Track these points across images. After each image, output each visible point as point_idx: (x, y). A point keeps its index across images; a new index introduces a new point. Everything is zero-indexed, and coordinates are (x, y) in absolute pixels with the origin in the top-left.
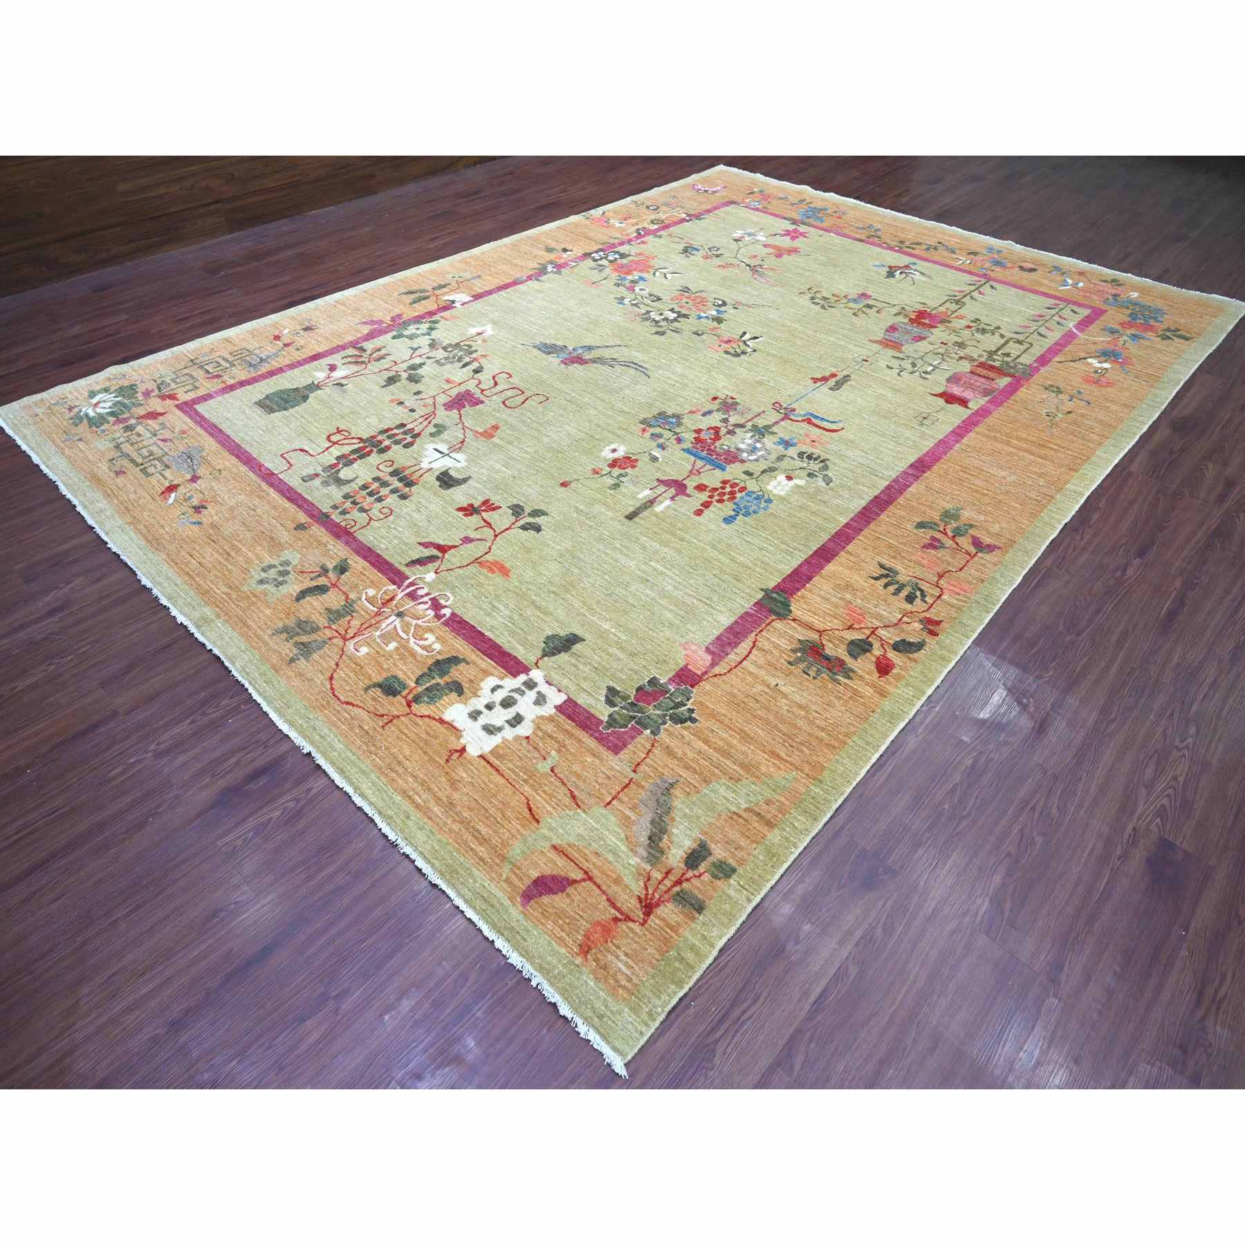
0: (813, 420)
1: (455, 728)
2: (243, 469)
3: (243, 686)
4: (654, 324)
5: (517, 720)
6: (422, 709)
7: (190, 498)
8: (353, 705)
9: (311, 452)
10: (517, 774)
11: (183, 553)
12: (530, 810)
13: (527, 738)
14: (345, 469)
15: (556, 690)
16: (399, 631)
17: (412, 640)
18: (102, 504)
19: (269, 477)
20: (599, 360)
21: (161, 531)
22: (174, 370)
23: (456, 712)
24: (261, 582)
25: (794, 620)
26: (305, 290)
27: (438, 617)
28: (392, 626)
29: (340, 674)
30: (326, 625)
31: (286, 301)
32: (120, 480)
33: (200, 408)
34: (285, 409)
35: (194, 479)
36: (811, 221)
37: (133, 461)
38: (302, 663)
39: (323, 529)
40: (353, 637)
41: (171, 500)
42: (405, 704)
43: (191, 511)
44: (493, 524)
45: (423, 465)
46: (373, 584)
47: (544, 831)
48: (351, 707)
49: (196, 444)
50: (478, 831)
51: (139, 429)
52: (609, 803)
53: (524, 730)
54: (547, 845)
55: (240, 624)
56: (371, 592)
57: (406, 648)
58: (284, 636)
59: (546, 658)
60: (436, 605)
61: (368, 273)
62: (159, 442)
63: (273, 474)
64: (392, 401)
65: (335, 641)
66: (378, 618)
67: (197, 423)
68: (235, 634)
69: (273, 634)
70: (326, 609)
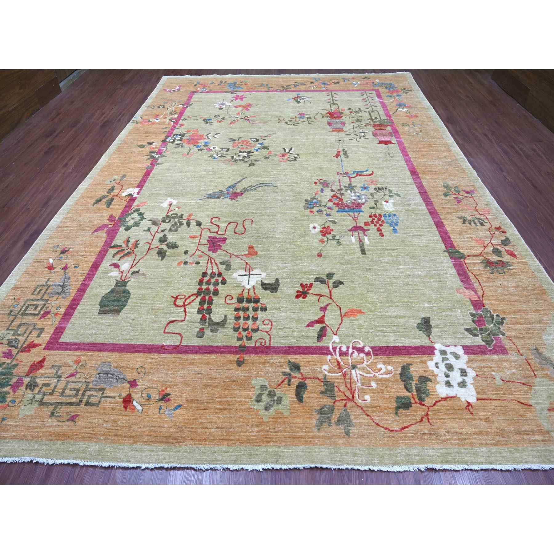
0: (360, 173)
1: (451, 397)
2: (155, 356)
3: (347, 469)
4: (242, 161)
5: (463, 373)
6: (428, 402)
7: (149, 396)
8: (407, 427)
9: (179, 319)
10: (498, 394)
11: (199, 431)
12: (522, 403)
13: (477, 375)
14: (211, 315)
15: (453, 347)
16: (365, 375)
17: (377, 374)
18: (93, 447)
19: (176, 349)
20: (245, 190)
21: (163, 430)
22: (6, 328)
23: (442, 391)
24: (267, 408)
25: (468, 256)
26: (25, 230)
27: (368, 354)
28: (359, 375)
29: (377, 418)
30: (333, 401)
31: (21, 243)
32: (80, 422)
33: (64, 339)
34: (125, 306)
35: (133, 384)
36: (236, 90)
37: (71, 404)
38: (354, 430)
39: (253, 355)
40: (353, 396)
41: (139, 407)
42: (419, 405)
43: (162, 404)
44: (321, 294)
45: (248, 287)
46: (322, 363)
47: (537, 407)
48: (406, 429)
49: (99, 363)
50: (526, 431)
51: (40, 381)
52: (535, 375)
53: (471, 374)
54: (546, 412)
55: (294, 439)
56: (326, 367)
57: (380, 380)
58: (325, 425)
59: (431, 336)
60: (360, 350)
61: (52, 202)
62: (70, 379)
63: (178, 346)
64: (179, 264)
65: (348, 405)
66: (347, 377)
67: (76, 350)
68: (301, 447)
69: (319, 429)
70: (320, 393)
